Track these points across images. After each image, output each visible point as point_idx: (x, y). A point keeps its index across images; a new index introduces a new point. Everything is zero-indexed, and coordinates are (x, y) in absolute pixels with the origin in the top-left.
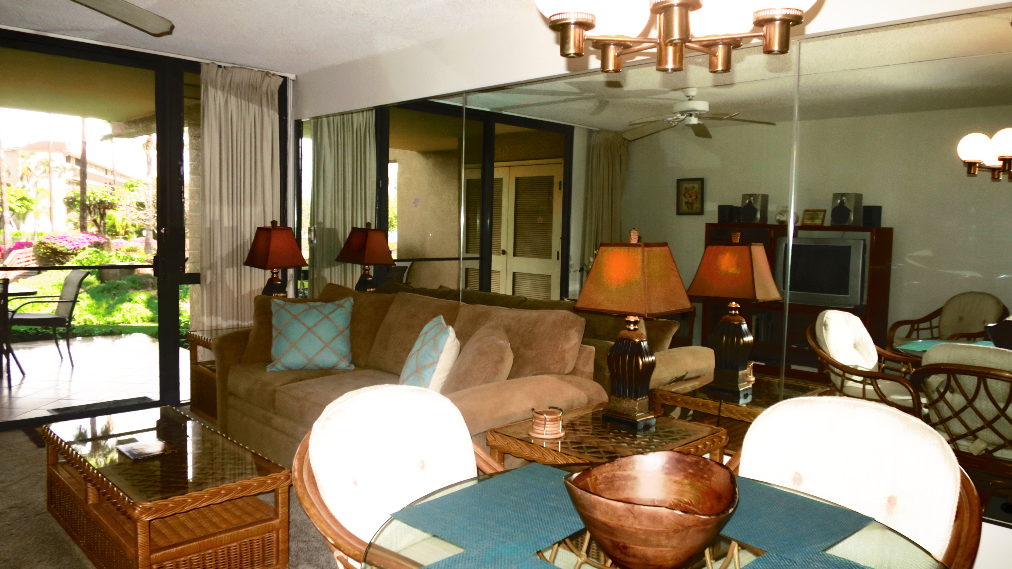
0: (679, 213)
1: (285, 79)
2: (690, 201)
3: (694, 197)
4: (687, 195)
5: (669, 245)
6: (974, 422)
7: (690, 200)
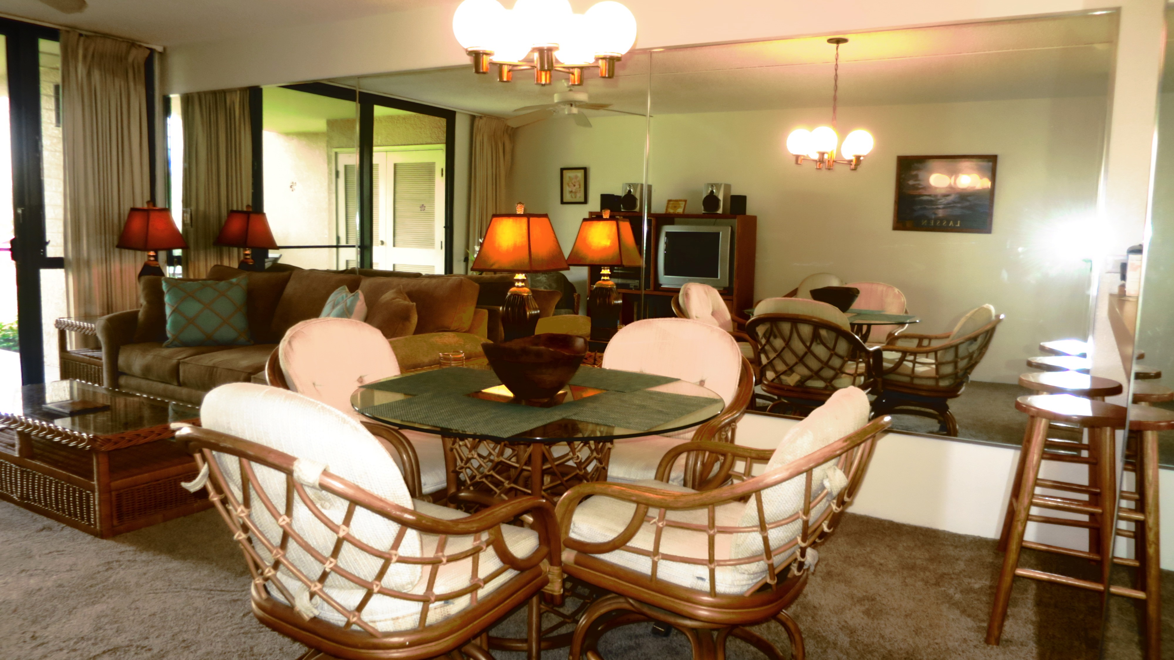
0: (562, 202)
1: (152, 51)
2: (574, 191)
3: (577, 186)
4: (571, 184)
5: (549, 216)
6: (790, 359)
7: (574, 189)
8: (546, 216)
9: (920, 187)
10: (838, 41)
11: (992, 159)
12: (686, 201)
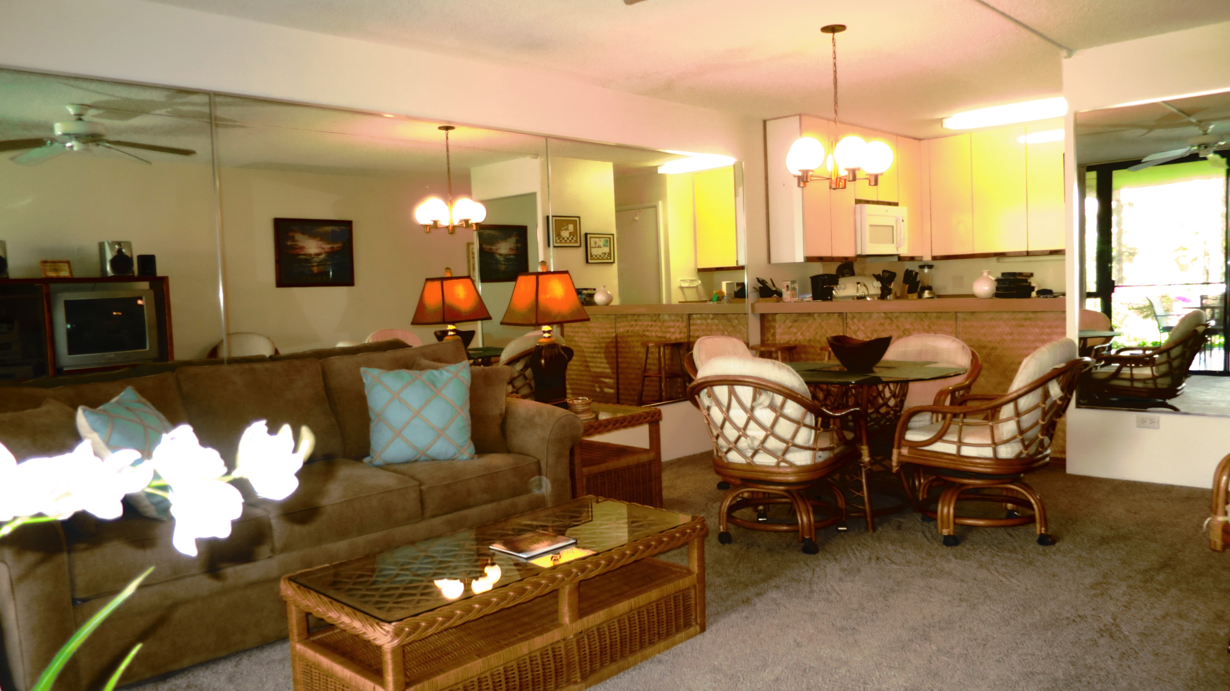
8: (566, 272)
9: (297, 247)
10: (447, 128)
11: (348, 225)
12: (68, 262)
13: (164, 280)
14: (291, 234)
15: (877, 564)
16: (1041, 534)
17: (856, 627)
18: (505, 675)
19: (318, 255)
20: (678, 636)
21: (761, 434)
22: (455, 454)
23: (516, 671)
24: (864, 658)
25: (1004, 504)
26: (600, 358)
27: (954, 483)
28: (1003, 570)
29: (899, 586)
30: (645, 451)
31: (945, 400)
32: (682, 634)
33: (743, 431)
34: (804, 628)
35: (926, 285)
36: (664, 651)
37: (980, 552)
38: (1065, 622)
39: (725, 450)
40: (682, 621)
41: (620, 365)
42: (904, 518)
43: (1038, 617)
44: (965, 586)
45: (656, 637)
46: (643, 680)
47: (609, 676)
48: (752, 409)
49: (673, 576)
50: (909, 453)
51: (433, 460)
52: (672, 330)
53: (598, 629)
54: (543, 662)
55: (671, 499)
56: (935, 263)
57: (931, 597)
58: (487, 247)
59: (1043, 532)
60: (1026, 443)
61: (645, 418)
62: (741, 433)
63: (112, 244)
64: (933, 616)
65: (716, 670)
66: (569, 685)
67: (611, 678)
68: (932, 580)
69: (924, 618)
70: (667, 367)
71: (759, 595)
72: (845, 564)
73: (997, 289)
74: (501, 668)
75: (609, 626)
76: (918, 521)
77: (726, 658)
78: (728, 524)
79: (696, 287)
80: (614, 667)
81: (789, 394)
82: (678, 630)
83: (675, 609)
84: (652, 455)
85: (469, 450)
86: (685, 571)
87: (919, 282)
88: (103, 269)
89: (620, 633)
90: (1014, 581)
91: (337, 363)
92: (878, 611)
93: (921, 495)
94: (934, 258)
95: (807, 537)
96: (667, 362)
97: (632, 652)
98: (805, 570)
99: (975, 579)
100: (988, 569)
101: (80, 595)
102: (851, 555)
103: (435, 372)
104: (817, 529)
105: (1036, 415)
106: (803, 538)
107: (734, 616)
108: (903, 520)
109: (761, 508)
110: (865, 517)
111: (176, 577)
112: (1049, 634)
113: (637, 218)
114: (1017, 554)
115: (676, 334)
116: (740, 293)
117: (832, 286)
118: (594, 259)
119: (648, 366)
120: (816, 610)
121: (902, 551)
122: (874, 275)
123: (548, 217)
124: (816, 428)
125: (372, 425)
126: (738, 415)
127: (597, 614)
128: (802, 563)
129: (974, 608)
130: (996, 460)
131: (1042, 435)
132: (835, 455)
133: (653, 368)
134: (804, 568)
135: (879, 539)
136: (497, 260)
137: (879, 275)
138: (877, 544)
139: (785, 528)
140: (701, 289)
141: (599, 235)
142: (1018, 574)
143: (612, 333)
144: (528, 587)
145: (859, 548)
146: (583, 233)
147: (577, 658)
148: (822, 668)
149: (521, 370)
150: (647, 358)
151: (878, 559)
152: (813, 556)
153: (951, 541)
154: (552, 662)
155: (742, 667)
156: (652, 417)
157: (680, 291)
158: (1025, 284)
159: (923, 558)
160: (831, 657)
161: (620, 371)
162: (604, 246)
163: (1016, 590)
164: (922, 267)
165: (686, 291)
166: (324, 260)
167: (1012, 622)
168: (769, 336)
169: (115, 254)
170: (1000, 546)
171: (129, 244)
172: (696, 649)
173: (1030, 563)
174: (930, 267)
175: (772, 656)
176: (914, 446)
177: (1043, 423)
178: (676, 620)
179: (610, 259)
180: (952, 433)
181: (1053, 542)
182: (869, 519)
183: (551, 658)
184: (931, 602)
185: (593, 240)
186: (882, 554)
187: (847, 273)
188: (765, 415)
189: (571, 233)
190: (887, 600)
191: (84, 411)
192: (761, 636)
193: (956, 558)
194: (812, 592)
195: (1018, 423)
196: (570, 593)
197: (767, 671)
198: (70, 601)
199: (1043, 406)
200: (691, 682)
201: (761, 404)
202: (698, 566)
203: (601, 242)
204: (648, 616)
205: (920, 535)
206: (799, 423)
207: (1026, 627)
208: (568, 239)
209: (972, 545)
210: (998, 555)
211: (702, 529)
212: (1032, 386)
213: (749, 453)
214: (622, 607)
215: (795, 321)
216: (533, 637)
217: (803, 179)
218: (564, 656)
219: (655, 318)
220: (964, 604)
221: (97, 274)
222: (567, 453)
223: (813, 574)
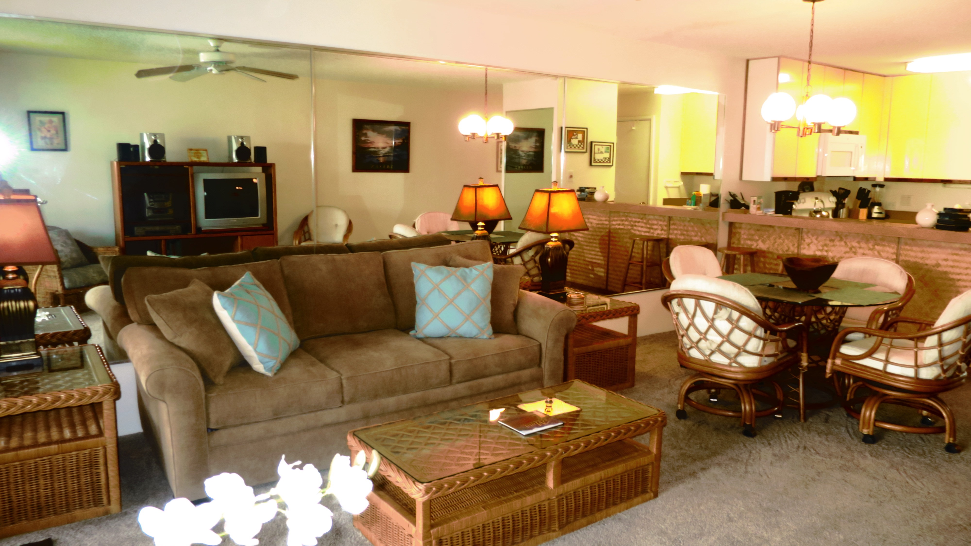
0: (32, 149)
3: (53, 132)
4: (43, 129)
7: (48, 135)
11: (408, 124)
12: (206, 150)
13: (272, 166)
14: (365, 132)
15: (803, 453)
16: (949, 443)
17: (779, 510)
18: (503, 523)
19: (384, 148)
20: (636, 500)
21: (719, 339)
22: (478, 334)
23: (511, 521)
24: (782, 539)
25: (920, 411)
26: (595, 243)
27: (878, 392)
28: (910, 472)
29: (819, 476)
30: (624, 336)
31: (879, 318)
32: (639, 499)
33: (704, 336)
34: (737, 505)
35: (876, 201)
36: (623, 510)
37: (893, 452)
38: (957, 529)
39: (688, 347)
40: (640, 489)
41: (611, 250)
42: (832, 412)
43: (934, 521)
44: (876, 483)
45: (619, 500)
46: (606, 534)
47: (579, 528)
48: (713, 319)
49: (636, 454)
50: (842, 364)
51: (461, 337)
52: (655, 227)
53: (575, 492)
54: (531, 515)
55: (642, 373)
56: (887, 184)
57: (845, 490)
58: (513, 145)
59: (951, 441)
60: (945, 368)
61: (626, 312)
62: (702, 337)
63: (237, 138)
64: (845, 507)
65: (662, 533)
66: (549, 532)
67: (582, 529)
68: (848, 474)
69: (836, 509)
70: (648, 257)
71: (703, 469)
72: (777, 450)
73: (938, 221)
74: (500, 518)
75: (583, 491)
76: (844, 416)
77: (671, 523)
78: (686, 404)
79: (679, 187)
80: (584, 521)
81: (745, 311)
82: (636, 495)
83: (636, 480)
84: (629, 340)
85: (489, 330)
86: (646, 450)
87: (870, 198)
88: (230, 156)
89: (591, 496)
90: (919, 484)
91: (395, 256)
92: (799, 497)
93: (848, 395)
94: (886, 180)
95: (748, 423)
96: (649, 252)
97: (599, 510)
98: (743, 451)
99: (885, 478)
100: (898, 470)
101: (212, 426)
102: (783, 442)
103: (467, 270)
104: (757, 417)
105: (958, 346)
106: (745, 424)
107: (681, 487)
108: (831, 414)
109: (713, 391)
110: (799, 408)
111: (275, 417)
112: (942, 538)
113: (634, 128)
114: (925, 458)
115: (659, 232)
116: (715, 203)
117: (792, 201)
118: (596, 162)
119: (633, 254)
120: (748, 490)
121: (826, 443)
122: (831, 191)
123: (562, 128)
124: (765, 340)
125: (418, 307)
126: (701, 323)
127: (575, 481)
128: (742, 445)
129: (881, 505)
130: (917, 379)
131: (961, 363)
132: (779, 360)
133: (637, 256)
134: (742, 449)
135: (809, 430)
136: (519, 155)
137: (835, 191)
138: (806, 434)
139: (730, 414)
140: (683, 188)
141: (602, 143)
142: (923, 477)
143: (607, 225)
144: (525, 461)
145: (790, 436)
146: (589, 141)
147: (557, 514)
148: (747, 543)
149: (533, 256)
150: (633, 247)
151: (805, 448)
152: (751, 439)
153: (869, 440)
154: (538, 515)
155: (683, 533)
156: (632, 311)
157: (665, 190)
158: (964, 219)
159: (843, 452)
160: (755, 534)
161: (610, 255)
162: (606, 152)
163: (918, 493)
164: (874, 186)
165: (670, 190)
166: (389, 152)
167: (911, 523)
168: (734, 240)
169: (239, 145)
170: (911, 448)
171: (248, 138)
172: (649, 512)
173: (936, 468)
174: (882, 186)
175: (708, 527)
176: (847, 358)
177: (962, 353)
178: (635, 488)
179: (610, 162)
180: (881, 352)
181: (959, 451)
182: (802, 411)
183: (537, 513)
184: (845, 494)
185: (597, 147)
186: (809, 444)
187: (807, 189)
188: (724, 326)
189: (579, 142)
190: (807, 488)
191: (218, 295)
192: (702, 508)
193: (871, 456)
194: (746, 472)
195: (940, 352)
196: (556, 466)
197: (703, 539)
198: (206, 430)
199: (964, 340)
200: (642, 540)
201: (720, 317)
202: (657, 449)
203: (603, 149)
204: (614, 484)
205: (843, 429)
206: (751, 335)
207: (922, 529)
208: (577, 146)
209: (887, 445)
210: (908, 457)
211: (662, 421)
212: (956, 323)
213: (708, 352)
214: (594, 477)
215: (758, 230)
216: (525, 497)
217: (775, 127)
218: (547, 511)
219: (642, 216)
220: (872, 500)
221: (225, 160)
222: (563, 339)
223: (750, 456)
